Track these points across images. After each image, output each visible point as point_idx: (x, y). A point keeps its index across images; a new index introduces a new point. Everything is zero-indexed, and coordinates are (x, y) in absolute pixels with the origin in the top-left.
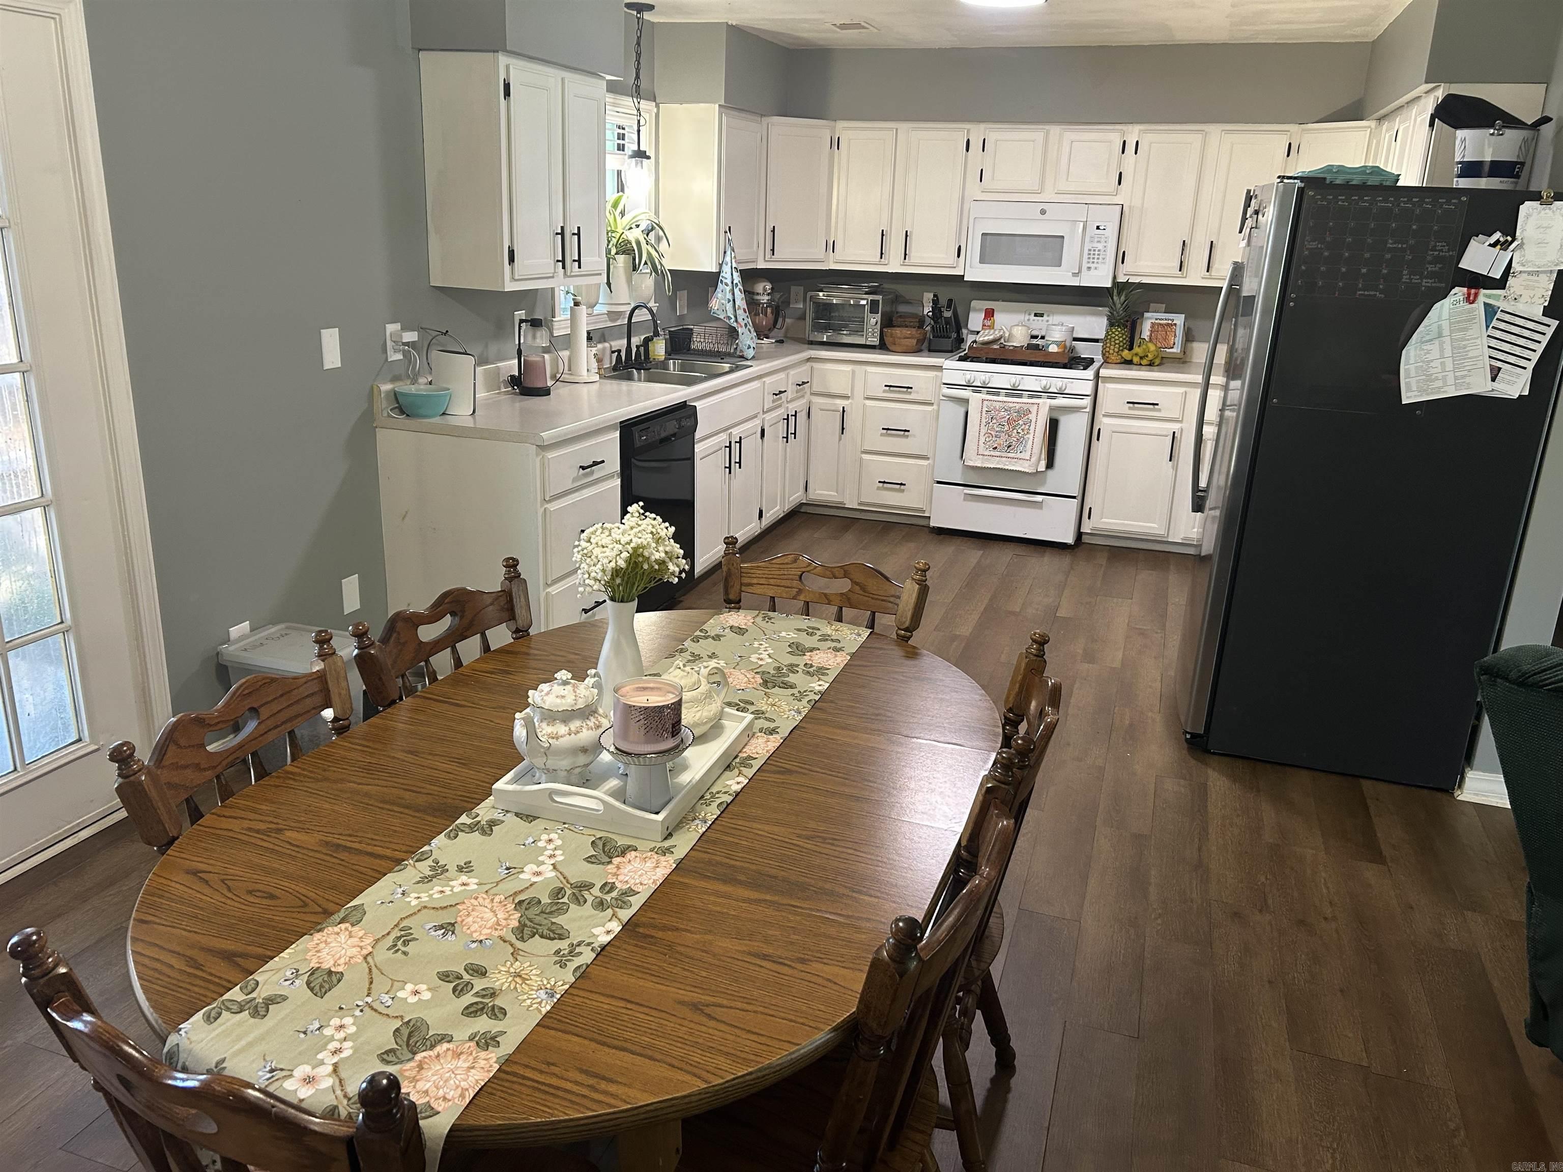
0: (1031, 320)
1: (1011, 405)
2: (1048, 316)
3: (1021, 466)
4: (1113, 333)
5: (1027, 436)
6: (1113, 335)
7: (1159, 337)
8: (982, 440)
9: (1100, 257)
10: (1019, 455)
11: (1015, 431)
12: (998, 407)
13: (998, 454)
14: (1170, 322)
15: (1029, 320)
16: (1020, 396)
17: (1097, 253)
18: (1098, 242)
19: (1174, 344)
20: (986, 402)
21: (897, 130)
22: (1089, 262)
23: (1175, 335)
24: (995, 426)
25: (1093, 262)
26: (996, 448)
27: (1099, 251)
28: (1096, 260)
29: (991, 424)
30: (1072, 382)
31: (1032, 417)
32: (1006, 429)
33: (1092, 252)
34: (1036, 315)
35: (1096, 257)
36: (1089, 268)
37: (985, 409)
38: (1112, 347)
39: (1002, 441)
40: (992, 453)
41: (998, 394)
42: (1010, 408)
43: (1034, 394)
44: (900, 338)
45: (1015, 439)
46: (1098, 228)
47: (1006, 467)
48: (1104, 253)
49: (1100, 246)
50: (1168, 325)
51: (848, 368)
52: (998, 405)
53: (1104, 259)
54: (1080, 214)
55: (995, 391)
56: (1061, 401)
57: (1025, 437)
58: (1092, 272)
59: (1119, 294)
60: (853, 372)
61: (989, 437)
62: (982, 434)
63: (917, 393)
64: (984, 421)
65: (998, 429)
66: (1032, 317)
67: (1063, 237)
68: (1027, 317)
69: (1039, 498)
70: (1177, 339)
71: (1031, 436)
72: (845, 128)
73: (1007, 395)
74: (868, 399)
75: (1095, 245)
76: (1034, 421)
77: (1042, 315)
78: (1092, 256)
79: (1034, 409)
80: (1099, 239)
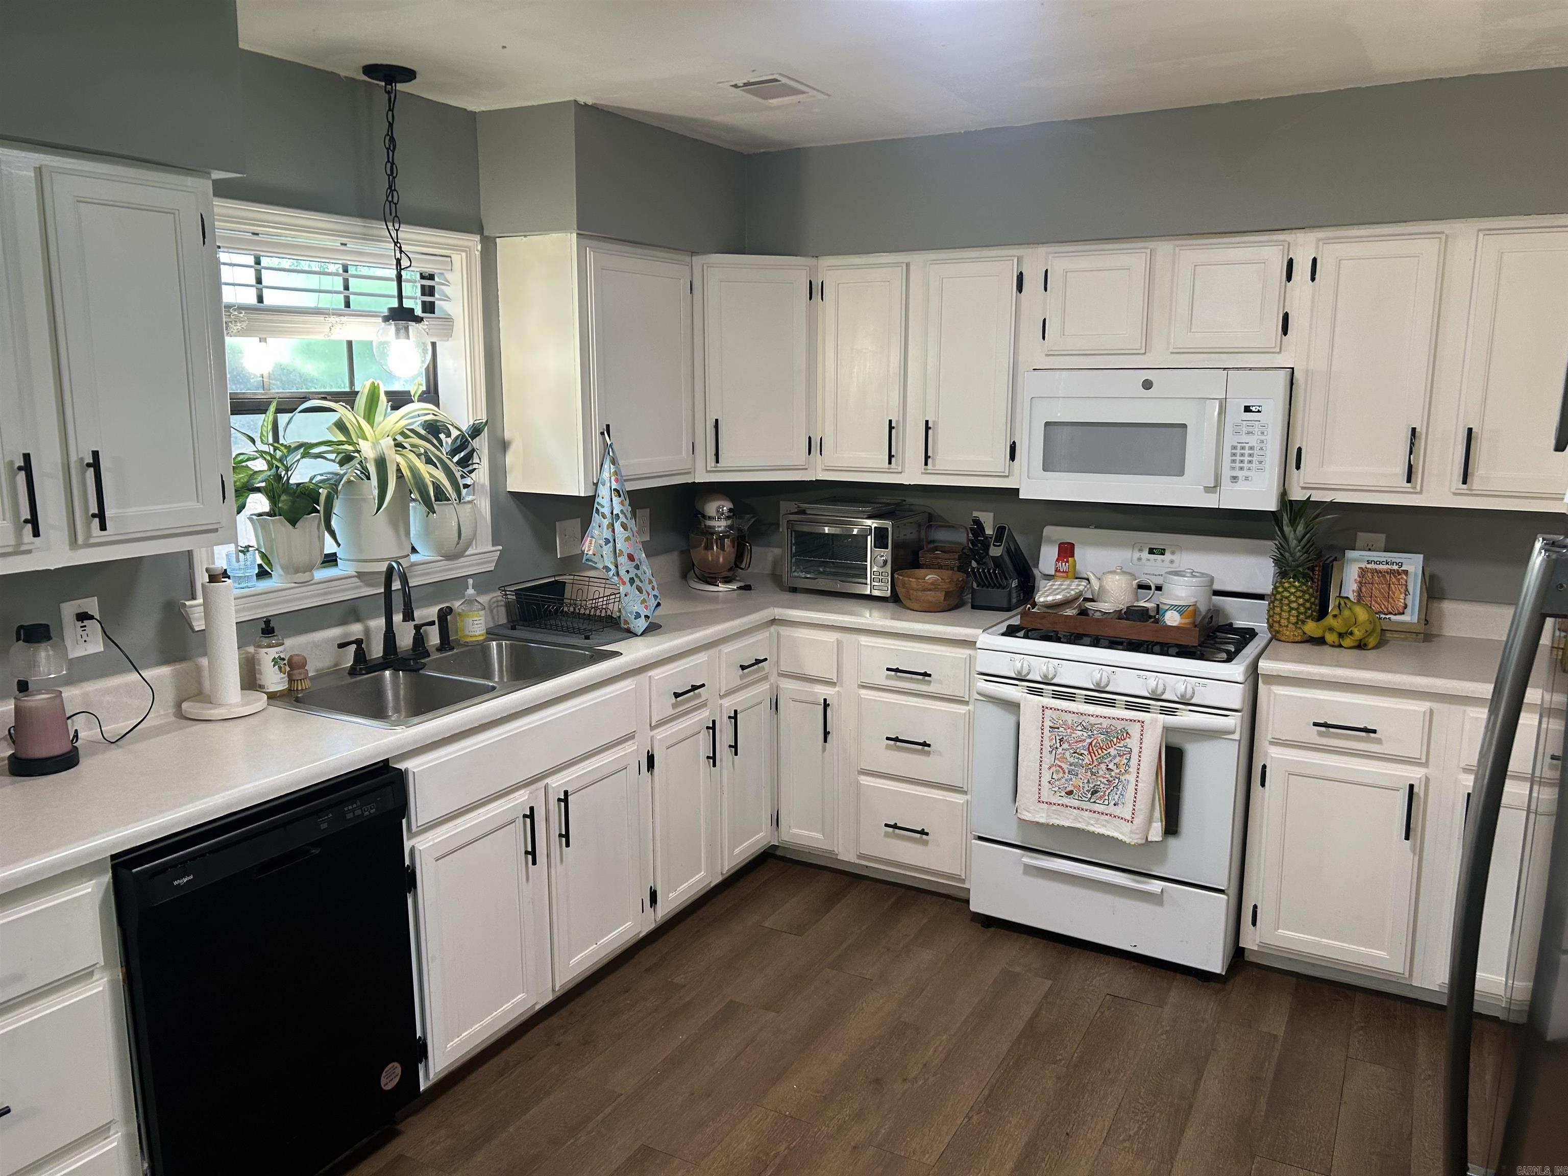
0: (1144, 560)
1: (1093, 720)
2: (1173, 553)
3: (1117, 829)
4: (1286, 589)
5: (1127, 776)
6: (1286, 594)
7: (1376, 593)
8: (1046, 776)
9: (1254, 459)
10: (1111, 809)
11: (1103, 766)
12: (1070, 723)
13: (1076, 803)
14: (1395, 567)
15: (1140, 559)
16: (1111, 704)
17: (1247, 452)
18: (1248, 433)
19: (1406, 607)
20: (1047, 712)
21: (908, 265)
22: (1233, 468)
23: (1407, 590)
24: (1067, 754)
25: (1241, 469)
26: (1070, 793)
27: (1251, 448)
28: (1246, 465)
29: (1060, 750)
30: (1204, 685)
31: (1133, 743)
32: (1086, 761)
33: (1238, 451)
34: (1151, 551)
35: (1246, 458)
36: (1234, 479)
37: (1048, 724)
38: (1285, 615)
39: (1081, 780)
40: (1067, 801)
41: (1071, 698)
42: (1093, 725)
43: (1137, 704)
45: (1104, 780)
46: (1247, 409)
47: (1091, 829)
48: (1261, 453)
49: (1253, 441)
50: (1392, 572)
51: (831, 637)
52: (1069, 718)
53: (1261, 462)
54: (1212, 384)
55: (1065, 693)
56: (1186, 718)
57: (1122, 778)
58: (1241, 486)
59: (1293, 522)
60: (839, 643)
61: (1058, 772)
62: (1045, 766)
63: (941, 682)
64: (1047, 743)
65: (1071, 760)
66: (1145, 555)
67: (1184, 426)
68: (1137, 555)
69: (1155, 886)
70: (1410, 598)
71: (1132, 778)
72: (831, 268)
73: (1089, 701)
74: (864, 687)
75: (1244, 438)
76: (1135, 750)
77: (1162, 552)
78: (1238, 458)
79: (1135, 730)
80: (1250, 429)
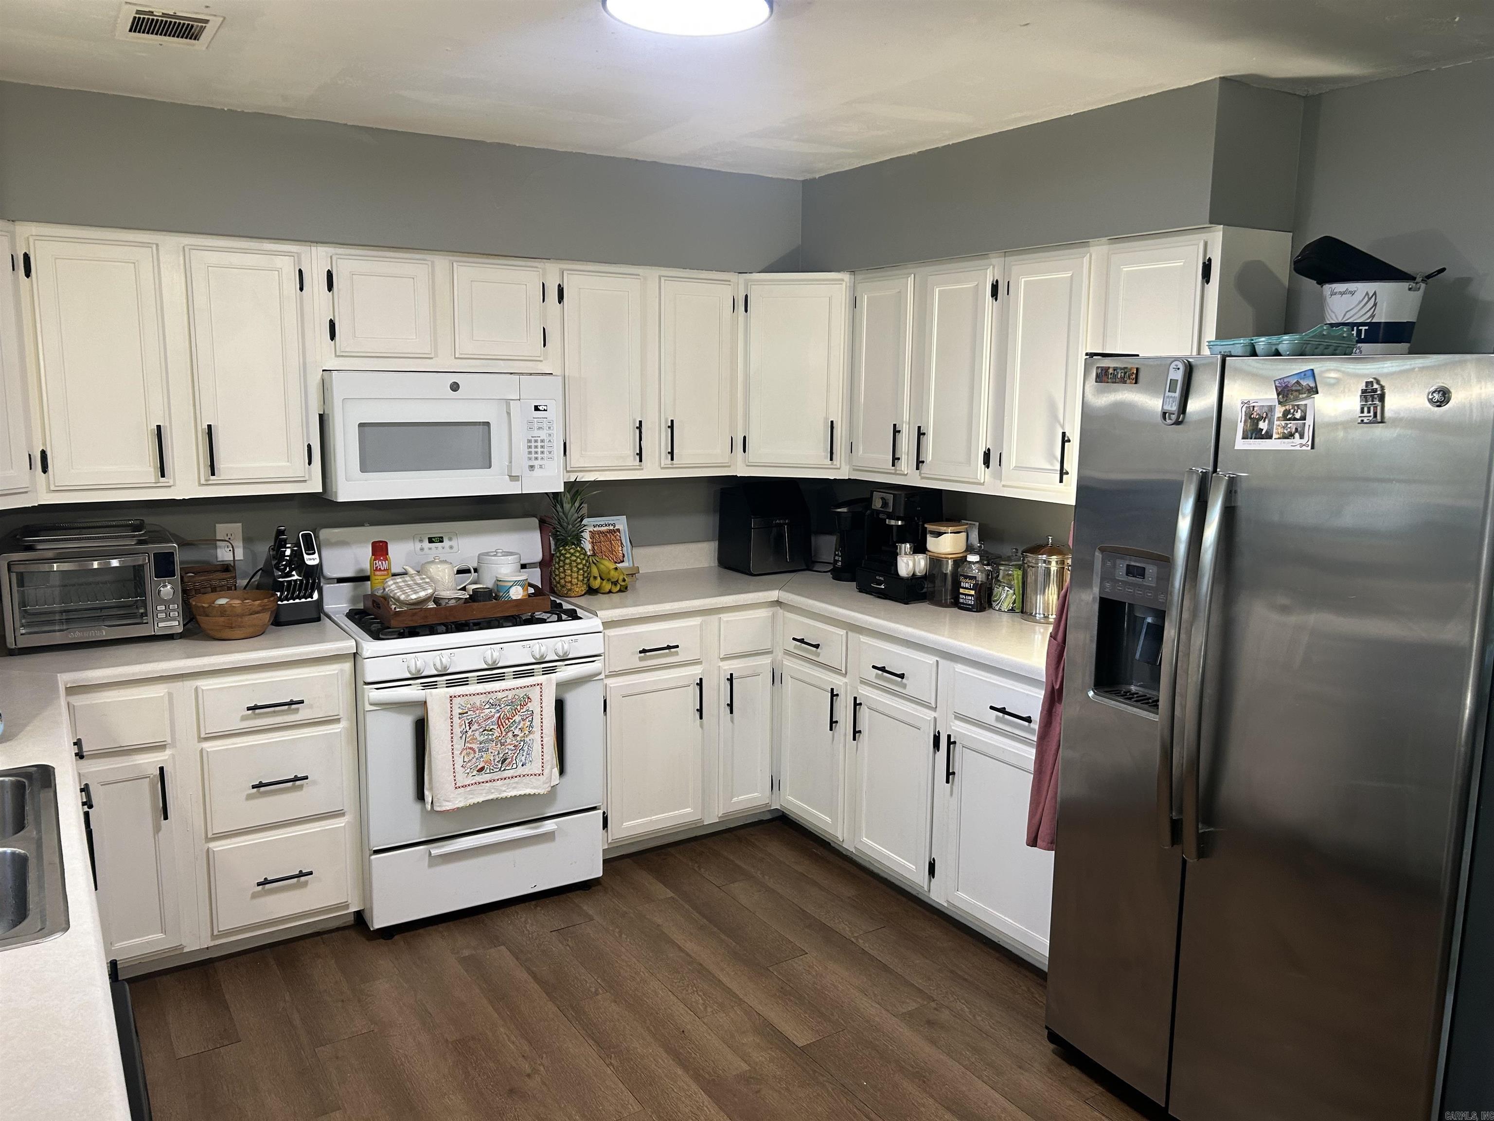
0: (426, 550)
1: (500, 695)
2: (450, 539)
3: (527, 786)
4: (572, 555)
5: (531, 737)
6: (574, 558)
7: (604, 549)
8: (459, 761)
9: (545, 450)
10: (520, 771)
11: (510, 734)
12: (478, 704)
13: (488, 777)
14: (612, 528)
15: (422, 549)
16: (501, 678)
17: (539, 444)
18: (539, 428)
19: (624, 556)
20: (455, 701)
21: (157, 245)
22: (530, 459)
23: (622, 543)
24: (477, 733)
25: (536, 458)
26: (482, 769)
27: (542, 441)
28: (539, 456)
29: (470, 733)
30: (576, 641)
31: (534, 706)
32: (496, 734)
33: (533, 444)
34: (431, 541)
35: (539, 450)
36: (532, 467)
37: (457, 711)
38: (575, 575)
39: (494, 753)
40: (479, 778)
41: (464, 682)
42: (500, 700)
43: (523, 672)
44: (242, 615)
45: (512, 747)
46: (537, 408)
47: (504, 795)
48: (550, 444)
49: (543, 435)
50: (610, 531)
51: (159, 691)
52: (478, 700)
53: (550, 453)
54: (507, 388)
55: (458, 679)
56: (567, 672)
57: (527, 739)
58: (537, 472)
59: (573, 500)
60: (170, 694)
61: (468, 754)
62: (457, 752)
63: (311, 707)
64: (457, 730)
65: (482, 738)
66: (426, 544)
67: (488, 424)
68: (418, 545)
69: (549, 826)
70: (625, 549)
71: (537, 736)
72: (40, 237)
73: (482, 680)
74: (206, 739)
75: (536, 433)
76: (537, 711)
77: (441, 540)
78: (533, 450)
79: (535, 694)
80: (540, 425)
